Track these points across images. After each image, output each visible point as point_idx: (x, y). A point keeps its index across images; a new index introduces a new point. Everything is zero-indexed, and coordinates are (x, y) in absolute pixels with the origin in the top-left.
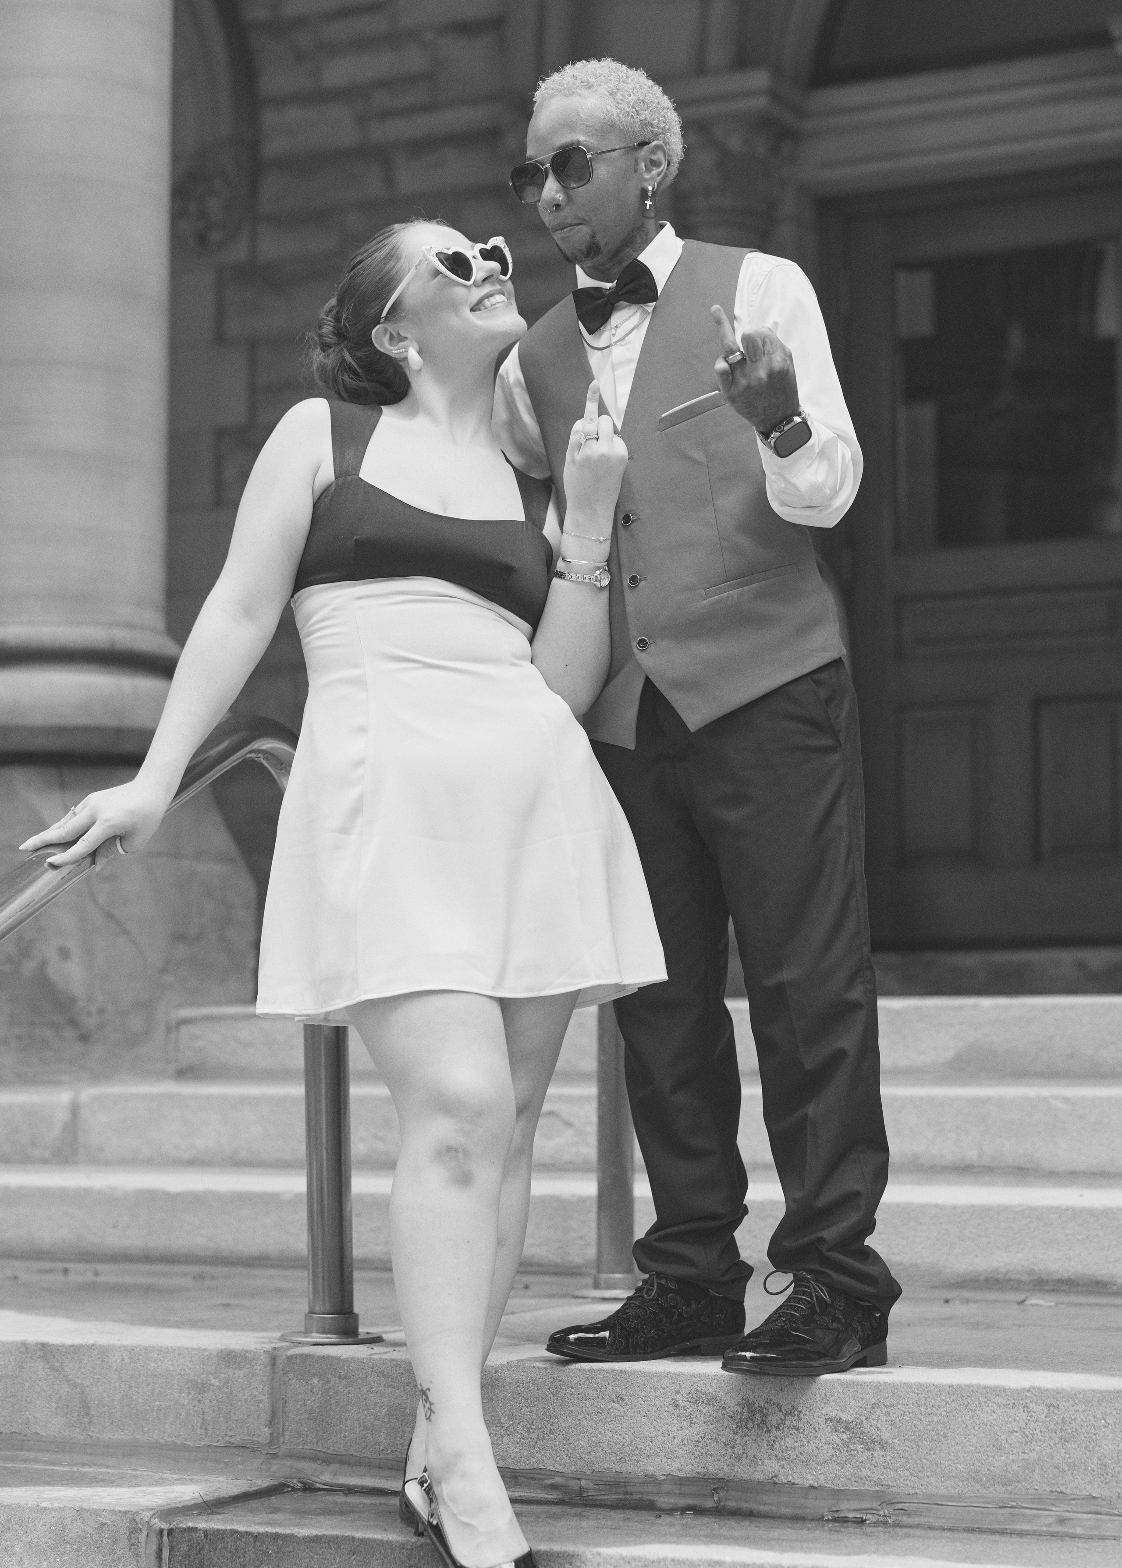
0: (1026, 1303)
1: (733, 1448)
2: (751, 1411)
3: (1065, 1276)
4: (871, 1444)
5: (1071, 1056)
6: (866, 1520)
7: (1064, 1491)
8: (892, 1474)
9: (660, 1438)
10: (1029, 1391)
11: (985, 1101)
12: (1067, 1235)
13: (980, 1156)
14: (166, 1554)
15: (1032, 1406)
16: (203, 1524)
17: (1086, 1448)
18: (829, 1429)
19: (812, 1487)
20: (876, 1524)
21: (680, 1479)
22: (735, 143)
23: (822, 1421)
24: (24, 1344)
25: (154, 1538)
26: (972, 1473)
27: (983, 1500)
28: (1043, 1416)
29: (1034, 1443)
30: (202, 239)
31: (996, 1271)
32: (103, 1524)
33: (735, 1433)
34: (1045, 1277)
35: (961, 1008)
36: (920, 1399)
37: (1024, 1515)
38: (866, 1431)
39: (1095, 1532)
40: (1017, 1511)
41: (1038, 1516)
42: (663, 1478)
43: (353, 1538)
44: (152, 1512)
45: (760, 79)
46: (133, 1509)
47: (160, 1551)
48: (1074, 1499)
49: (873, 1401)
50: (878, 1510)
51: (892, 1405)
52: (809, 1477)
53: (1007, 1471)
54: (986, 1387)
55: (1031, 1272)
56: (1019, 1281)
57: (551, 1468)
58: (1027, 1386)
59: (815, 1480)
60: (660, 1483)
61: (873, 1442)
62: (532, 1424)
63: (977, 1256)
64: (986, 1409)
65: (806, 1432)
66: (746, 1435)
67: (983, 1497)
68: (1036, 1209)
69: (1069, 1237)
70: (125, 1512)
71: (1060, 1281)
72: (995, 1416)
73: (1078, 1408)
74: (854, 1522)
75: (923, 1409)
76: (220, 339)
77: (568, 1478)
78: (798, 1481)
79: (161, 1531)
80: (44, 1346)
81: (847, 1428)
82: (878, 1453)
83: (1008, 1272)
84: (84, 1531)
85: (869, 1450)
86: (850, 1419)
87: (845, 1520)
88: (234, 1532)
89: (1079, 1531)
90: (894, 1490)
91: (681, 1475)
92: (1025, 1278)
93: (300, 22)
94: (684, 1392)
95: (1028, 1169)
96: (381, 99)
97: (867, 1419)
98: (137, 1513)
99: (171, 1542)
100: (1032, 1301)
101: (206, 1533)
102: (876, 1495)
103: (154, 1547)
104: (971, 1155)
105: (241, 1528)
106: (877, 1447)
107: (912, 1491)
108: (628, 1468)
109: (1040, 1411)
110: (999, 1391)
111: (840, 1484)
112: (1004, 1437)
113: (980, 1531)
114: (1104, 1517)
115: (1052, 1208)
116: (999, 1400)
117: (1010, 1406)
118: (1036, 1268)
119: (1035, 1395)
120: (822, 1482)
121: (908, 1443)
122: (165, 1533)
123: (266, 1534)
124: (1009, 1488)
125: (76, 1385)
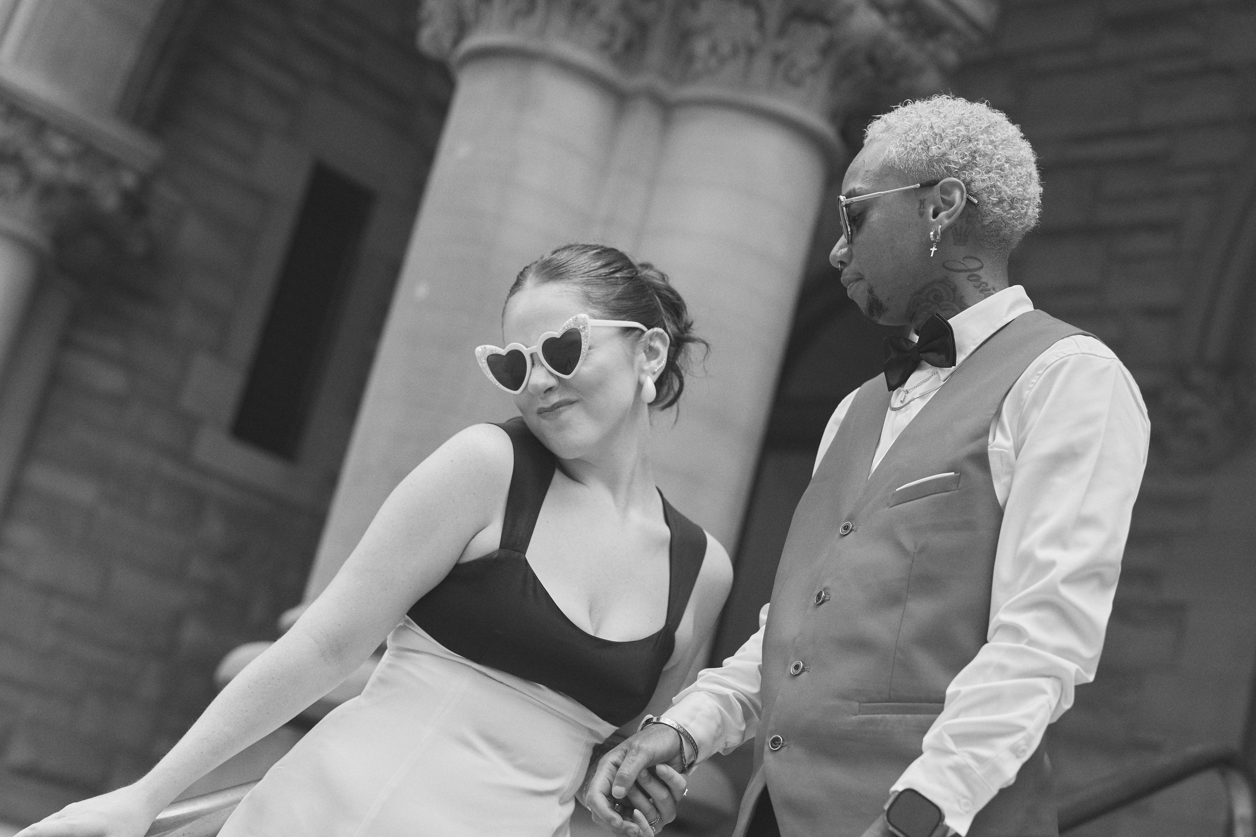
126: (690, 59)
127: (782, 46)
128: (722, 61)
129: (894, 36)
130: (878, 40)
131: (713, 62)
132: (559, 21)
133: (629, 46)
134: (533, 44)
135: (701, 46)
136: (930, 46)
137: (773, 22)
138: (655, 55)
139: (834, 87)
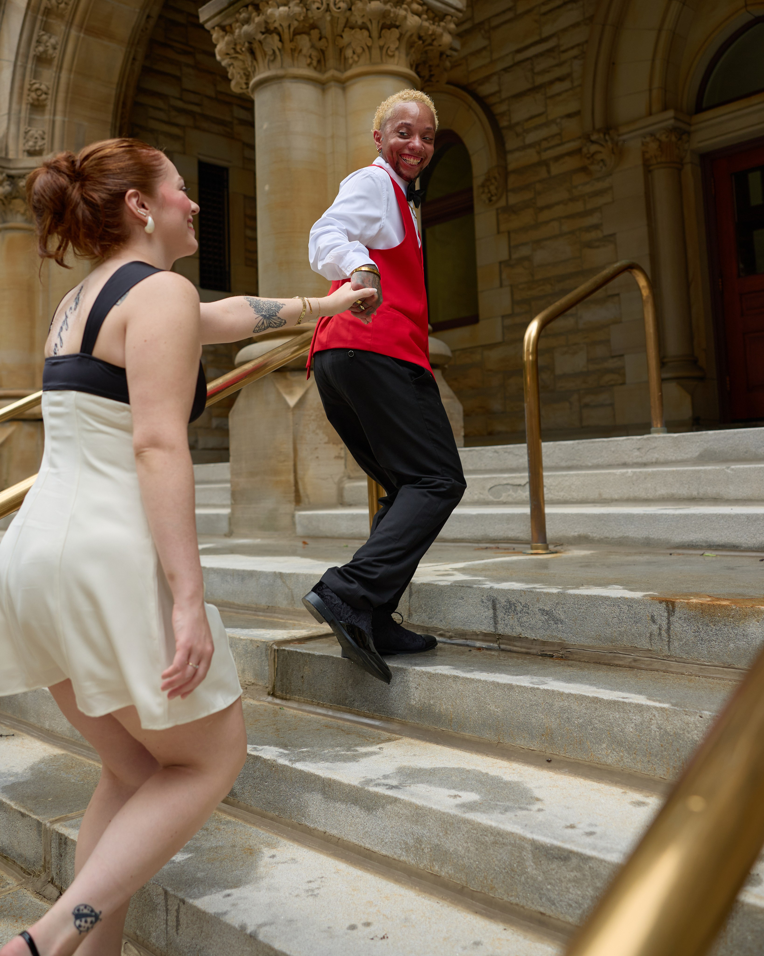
0: (704, 555)
1: (504, 621)
2: (510, 604)
3: (721, 543)
4: (557, 621)
5: (746, 452)
6: (554, 656)
7: (637, 646)
8: (565, 635)
9: (477, 616)
10: (620, 599)
11: (698, 471)
12: (720, 526)
13: (698, 494)
14: (276, 660)
15: (621, 606)
16: (288, 648)
17: (645, 626)
18: (540, 614)
19: (534, 640)
20: (558, 658)
21: (485, 634)
22: (664, 138)
23: (537, 610)
24: (275, 573)
25: (273, 652)
26: (598, 636)
27: (603, 649)
28: (626, 611)
29: (623, 623)
30: (490, 200)
31: (692, 541)
32: (258, 646)
33: (505, 614)
34: (712, 544)
35: (701, 435)
36: (575, 601)
37: (620, 657)
38: (554, 615)
39: (650, 667)
40: (617, 655)
41: (625, 658)
42: (479, 633)
43: (333, 657)
44: (273, 642)
45: (671, 113)
46: (267, 641)
47: (274, 658)
48: (641, 651)
49: (557, 602)
50: (560, 651)
51: (564, 604)
52: (533, 635)
53: (612, 636)
54: (602, 597)
55: (706, 542)
56: (701, 546)
57: (440, 627)
58: (619, 596)
59: (535, 637)
60: (478, 635)
61: (558, 620)
62: (432, 608)
63: (683, 535)
64: (602, 607)
65: (531, 615)
66: (509, 615)
67: (603, 647)
68: (706, 515)
69: (721, 527)
70: (264, 642)
71: (719, 546)
72: (606, 610)
73: (641, 607)
74: (549, 657)
75: (576, 606)
76: (499, 232)
77: (445, 632)
78: (529, 637)
79: (275, 650)
80: (281, 574)
81: (547, 614)
82: (560, 625)
83: (697, 542)
84: (252, 648)
85: (556, 624)
86: (548, 609)
87: (546, 655)
88: (296, 652)
89: (643, 666)
90: (567, 642)
91: (485, 632)
92: (704, 544)
93: (518, 124)
94: (485, 596)
95: (718, 499)
96: (545, 145)
97: (555, 610)
98: (268, 642)
99: (278, 655)
100: (707, 554)
101: (288, 651)
102: (560, 644)
103: (273, 657)
104: (695, 493)
105: (298, 650)
106: (559, 623)
107: (574, 643)
108: (466, 628)
109: (625, 608)
110: (607, 598)
111: (545, 639)
112: (610, 620)
113: (600, 663)
114: (654, 660)
115: (713, 514)
116: (607, 602)
117: (612, 606)
118: (708, 540)
119: (623, 601)
120: (538, 638)
121: (571, 621)
122: (276, 651)
123: (306, 654)
124: (614, 644)
125: (289, 589)
126: (346, 59)
127: (381, 43)
128: (359, 56)
129: (426, 24)
130: (420, 27)
131: (356, 58)
132: (288, 60)
133: (319, 62)
134: (280, 72)
135: (349, 53)
136: (442, 24)
137: (375, 34)
138: (331, 62)
139: (407, 54)
